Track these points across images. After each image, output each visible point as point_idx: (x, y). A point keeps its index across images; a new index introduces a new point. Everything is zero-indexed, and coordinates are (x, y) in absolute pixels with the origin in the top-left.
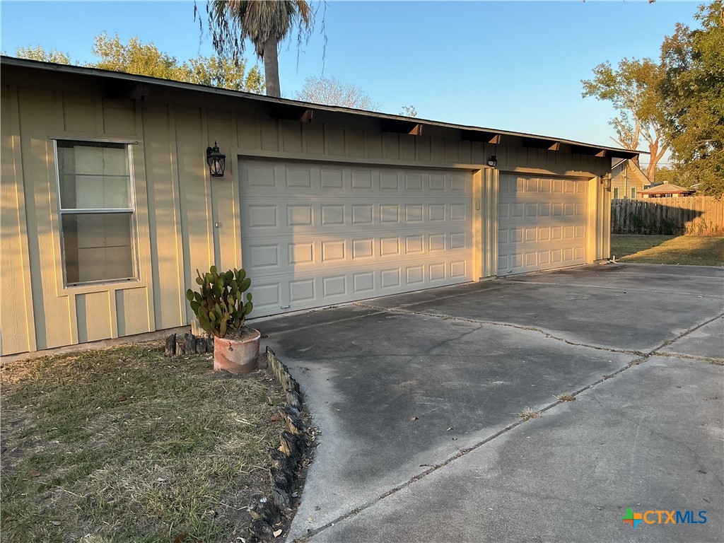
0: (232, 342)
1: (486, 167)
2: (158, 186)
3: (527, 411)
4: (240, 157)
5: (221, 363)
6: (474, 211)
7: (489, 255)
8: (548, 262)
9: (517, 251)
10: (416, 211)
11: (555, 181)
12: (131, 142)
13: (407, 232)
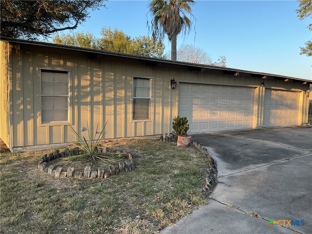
0: (184, 138)
1: (260, 86)
2: (157, 91)
3: (275, 161)
4: (180, 83)
5: (180, 144)
6: (255, 102)
7: (260, 119)
8: (282, 123)
9: (270, 118)
10: (234, 102)
11: (286, 92)
12: (152, 78)
13: (230, 109)
